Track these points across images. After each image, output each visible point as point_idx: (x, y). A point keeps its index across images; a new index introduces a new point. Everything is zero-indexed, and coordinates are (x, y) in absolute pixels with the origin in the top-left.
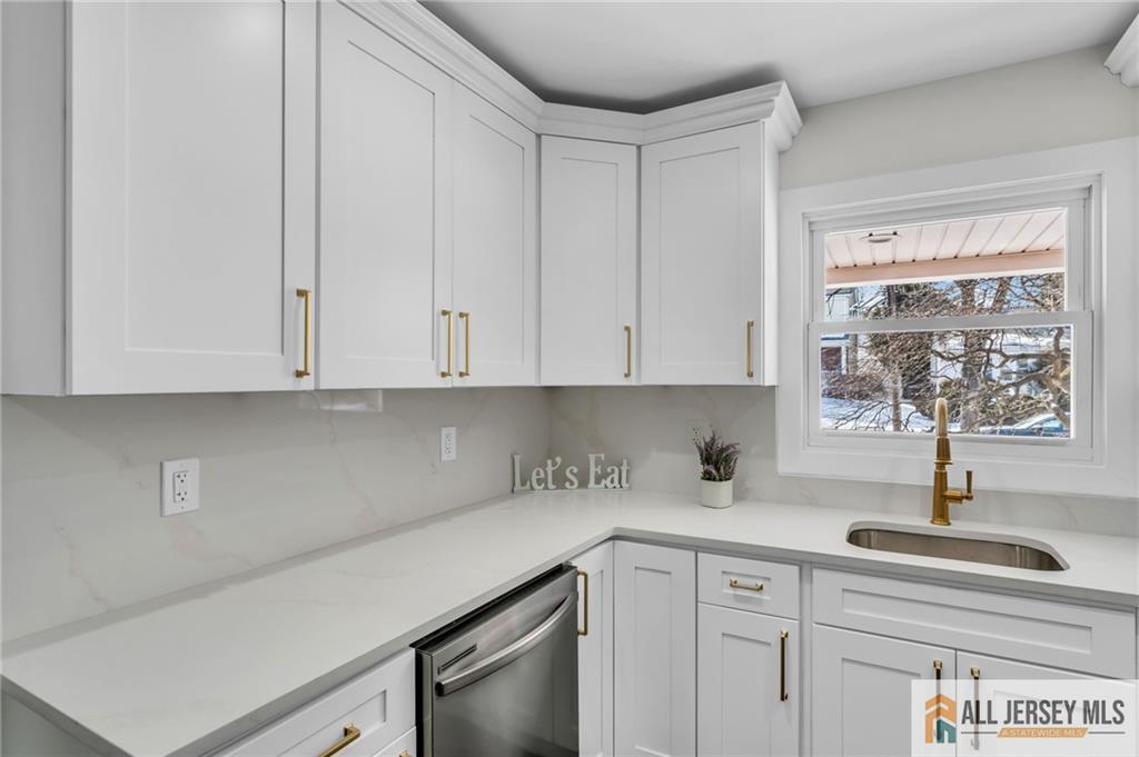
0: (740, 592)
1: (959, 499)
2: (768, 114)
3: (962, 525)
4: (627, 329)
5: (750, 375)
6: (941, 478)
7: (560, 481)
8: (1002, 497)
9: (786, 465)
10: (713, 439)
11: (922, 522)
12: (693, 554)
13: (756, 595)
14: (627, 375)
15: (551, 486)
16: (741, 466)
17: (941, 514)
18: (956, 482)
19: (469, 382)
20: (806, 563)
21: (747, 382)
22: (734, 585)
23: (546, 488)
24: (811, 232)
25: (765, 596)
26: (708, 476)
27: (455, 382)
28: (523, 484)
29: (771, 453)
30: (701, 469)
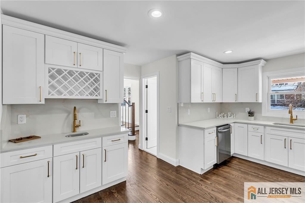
0: (254, 130)
1: (295, 120)
2: (260, 63)
3: (295, 124)
4: (236, 94)
5: (257, 101)
6: (292, 117)
10: (250, 110)
11: (288, 123)
12: (247, 125)
13: (257, 130)
14: (236, 101)
16: (255, 115)
17: (292, 122)
18: (294, 117)
19: (215, 102)
20: (265, 126)
21: (256, 102)
22: (254, 129)
24: (269, 78)
25: (258, 130)
26: (249, 116)
27: (214, 102)
29: (261, 113)
30: (248, 115)
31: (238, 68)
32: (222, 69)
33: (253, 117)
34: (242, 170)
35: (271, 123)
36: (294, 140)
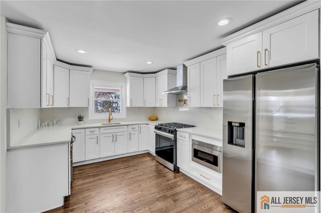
0: (91, 133)
1: (111, 120)
2: (91, 71)
3: (111, 123)
4: (68, 98)
5: (88, 106)
6: (109, 118)
7: (48, 125)
8: (115, 119)
9: (89, 118)
10: (80, 115)
11: (108, 123)
12: (84, 129)
13: (93, 132)
14: (68, 106)
15: (46, 126)
17: (109, 122)
18: (111, 118)
19: (52, 106)
20: (99, 127)
22: (90, 132)
23: (46, 127)
24: (93, 86)
25: (95, 132)
28: (41, 126)
31: (69, 70)
32: (54, 65)
33: (83, 122)
34: (91, 174)
35: (100, 125)
36: (118, 134)
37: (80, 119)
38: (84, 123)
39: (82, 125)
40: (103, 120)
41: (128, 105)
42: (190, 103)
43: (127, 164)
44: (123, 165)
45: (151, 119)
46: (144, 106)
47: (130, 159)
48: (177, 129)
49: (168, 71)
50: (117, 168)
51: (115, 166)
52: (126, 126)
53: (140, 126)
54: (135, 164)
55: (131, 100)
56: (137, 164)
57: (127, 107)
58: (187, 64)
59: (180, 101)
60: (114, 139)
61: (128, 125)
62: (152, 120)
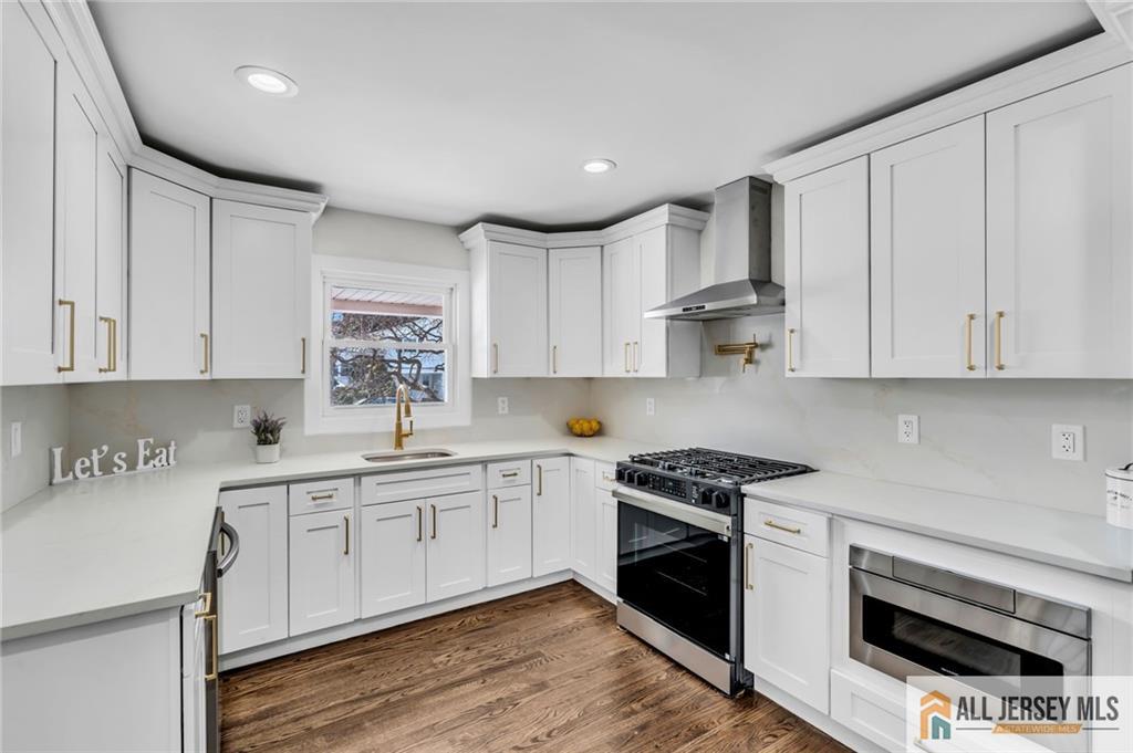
0: (319, 501)
1: (407, 435)
2: (316, 211)
3: (407, 450)
4: (204, 336)
5: (304, 372)
6: (399, 426)
8: (422, 431)
9: (309, 430)
11: (392, 451)
12: (285, 487)
13: (328, 500)
14: (203, 372)
16: (282, 435)
17: (399, 444)
18: (406, 428)
20: (357, 476)
22: (314, 499)
24: (324, 282)
25: (334, 500)
26: (261, 442)
29: (300, 423)
31: (211, 199)
32: (129, 168)
33: (277, 446)
35: (356, 462)
36: (440, 503)
37: (266, 432)
38: (282, 453)
39: (276, 463)
40: (371, 436)
41: (482, 370)
42: (801, 359)
43: (488, 649)
44: (471, 655)
45: (577, 429)
46: (552, 375)
47: (498, 616)
48: (745, 488)
49: (671, 213)
50: (446, 672)
51: (435, 661)
52: (479, 467)
53: (536, 462)
54: (530, 652)
55: (495, 346)
56: (537, 649)
57: (475, 380)
58: (778, 171)
59: (723, 350)
60: (426, 526)
61: (484, 462)
62: (581, 435)
